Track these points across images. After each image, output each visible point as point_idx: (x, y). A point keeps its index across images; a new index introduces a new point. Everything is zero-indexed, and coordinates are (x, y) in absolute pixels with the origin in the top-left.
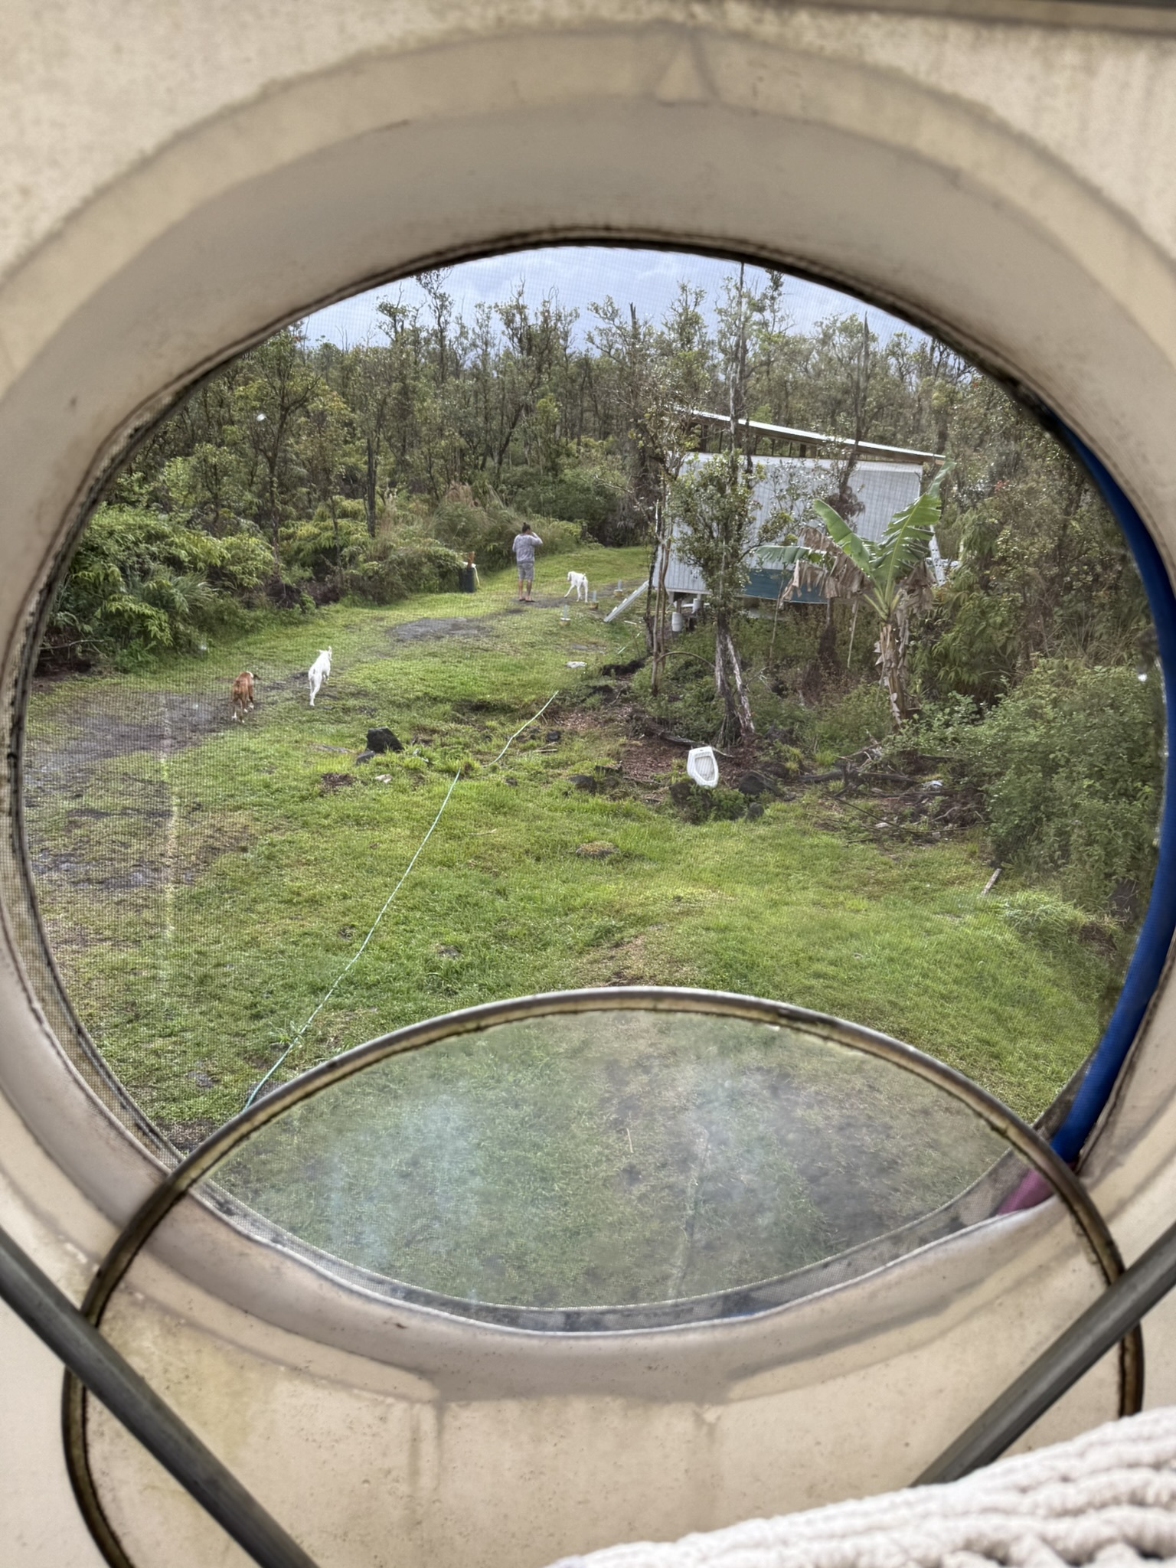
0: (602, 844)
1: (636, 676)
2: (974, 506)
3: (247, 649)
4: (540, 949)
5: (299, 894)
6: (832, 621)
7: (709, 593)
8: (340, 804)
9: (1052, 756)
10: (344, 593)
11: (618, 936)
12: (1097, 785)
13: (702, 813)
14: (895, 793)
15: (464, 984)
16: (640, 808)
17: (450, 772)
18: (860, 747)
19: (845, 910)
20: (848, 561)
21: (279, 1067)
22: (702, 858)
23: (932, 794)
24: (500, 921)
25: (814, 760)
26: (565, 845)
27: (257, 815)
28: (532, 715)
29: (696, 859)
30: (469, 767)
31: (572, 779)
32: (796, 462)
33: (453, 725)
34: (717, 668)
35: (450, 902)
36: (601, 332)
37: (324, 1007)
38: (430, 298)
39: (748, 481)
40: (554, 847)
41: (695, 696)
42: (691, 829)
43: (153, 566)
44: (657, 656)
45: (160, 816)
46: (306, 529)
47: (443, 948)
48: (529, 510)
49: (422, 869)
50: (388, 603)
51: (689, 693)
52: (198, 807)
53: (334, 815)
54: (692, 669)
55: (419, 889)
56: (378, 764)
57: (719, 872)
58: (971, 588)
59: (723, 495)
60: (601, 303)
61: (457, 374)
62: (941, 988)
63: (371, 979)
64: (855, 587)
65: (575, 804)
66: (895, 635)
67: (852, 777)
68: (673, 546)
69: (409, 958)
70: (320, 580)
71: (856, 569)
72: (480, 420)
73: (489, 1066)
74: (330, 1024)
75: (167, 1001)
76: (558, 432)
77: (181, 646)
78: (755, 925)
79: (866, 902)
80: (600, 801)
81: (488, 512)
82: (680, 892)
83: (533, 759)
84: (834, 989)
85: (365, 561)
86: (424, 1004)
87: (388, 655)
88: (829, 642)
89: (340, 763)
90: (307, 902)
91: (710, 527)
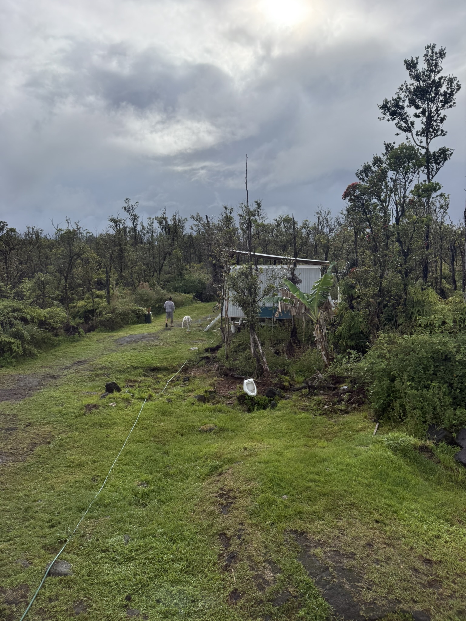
0: (210, 425)
1: (219, 351)
2: (344, 278)
3: (55, 353)
4: (185, 479)
5: (73, 462)
6: (295, 325)
7: (246, 317)
8: (93, 418)
9: (392, 373)
10: (97, 327)
11: (220, 470)
12: (413, 384)
13: (251, 407)
14: (329, 393)
15: (150, 500)
16: (224, 407)
17: (142, 399)
18: (312, 374)
19: (318, 447)
20: (299, 301)
21: (62, 552)
22: (253, 428)
23: (344, 392)
24: (166, 467)
25: (295, 381)
26: (194, 427)
27: (55, 426)
28: (177, 371)
29: (251, 428)
30: (150, 396)
31: (195, 397)
32: (274, 267)
33: (143, 378)
34: (251, 346)
35: (143, 460)
36: (196, 226)
37: (84, 518)
38: (129, 216)
39: (256, 274)
40: (189, 429)
41: (244, 358)
42: (248, 415)
43: (15, 322)
44: (227, 343)
45: (12, 430)
46: (81, 303)
47: (140, 483)
48: (172, 290)
49: (130, 445)
50: (115, 330)
51: (241, 356)
52: (29, 425)
53: (90, 423)
54: (241, 347)
55: (128, 455)
56: (110, 398)
57: (262, 434)
58: (346, 309)
59: (248, 279)
60: (195, 216)
61: (142, 242)
62: (366, 481)
63: (107, 501)
64: (303, 311)
65: (197, 408)
66: (321, 328)
67: (311, 387)
68: (230, 299)
69: (124, 489)
70: (87, 323)
71: (302, 304)
72: (151, 258)
73: (164, 542)
74: (87, 527)
75: (9, 522)
76: (182, 262)
77: (27, 354)
78: (281, 458)
79: (326, 442)
80: (208, 406)
81: (156, 292)
82: (246, 445)
83: (178, 390)
84: (320, 487)
85: (106, 314)
86: (132, 512)
87: (116, 351)
88: (294, 333)
89: (94, 399)
90: (77, 466)
91: (244, 292)
